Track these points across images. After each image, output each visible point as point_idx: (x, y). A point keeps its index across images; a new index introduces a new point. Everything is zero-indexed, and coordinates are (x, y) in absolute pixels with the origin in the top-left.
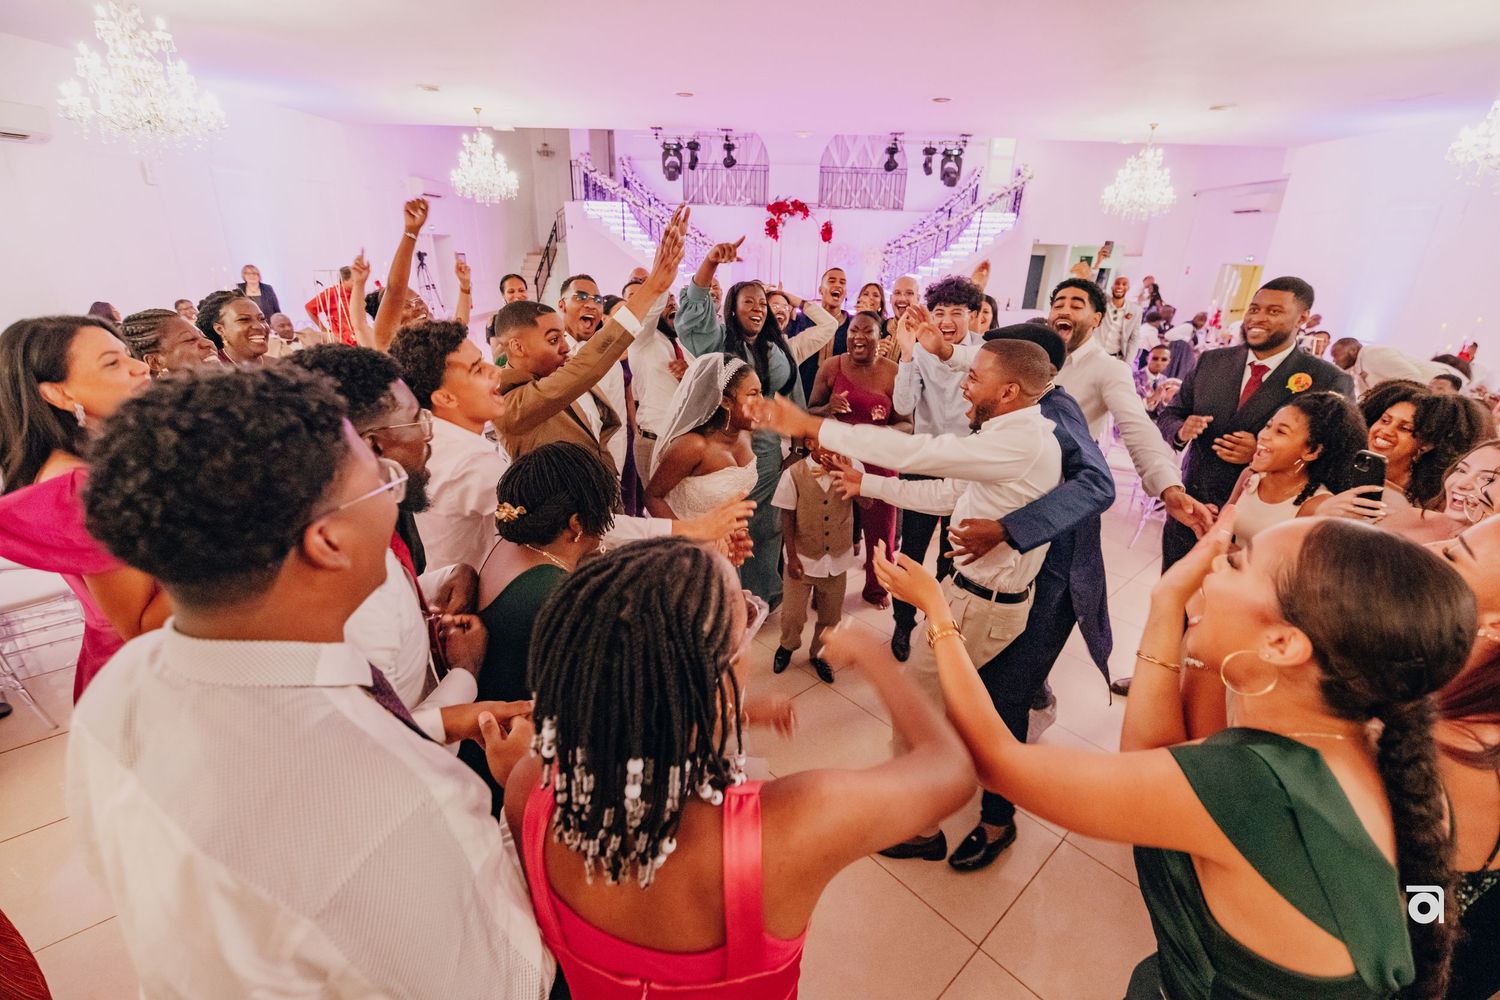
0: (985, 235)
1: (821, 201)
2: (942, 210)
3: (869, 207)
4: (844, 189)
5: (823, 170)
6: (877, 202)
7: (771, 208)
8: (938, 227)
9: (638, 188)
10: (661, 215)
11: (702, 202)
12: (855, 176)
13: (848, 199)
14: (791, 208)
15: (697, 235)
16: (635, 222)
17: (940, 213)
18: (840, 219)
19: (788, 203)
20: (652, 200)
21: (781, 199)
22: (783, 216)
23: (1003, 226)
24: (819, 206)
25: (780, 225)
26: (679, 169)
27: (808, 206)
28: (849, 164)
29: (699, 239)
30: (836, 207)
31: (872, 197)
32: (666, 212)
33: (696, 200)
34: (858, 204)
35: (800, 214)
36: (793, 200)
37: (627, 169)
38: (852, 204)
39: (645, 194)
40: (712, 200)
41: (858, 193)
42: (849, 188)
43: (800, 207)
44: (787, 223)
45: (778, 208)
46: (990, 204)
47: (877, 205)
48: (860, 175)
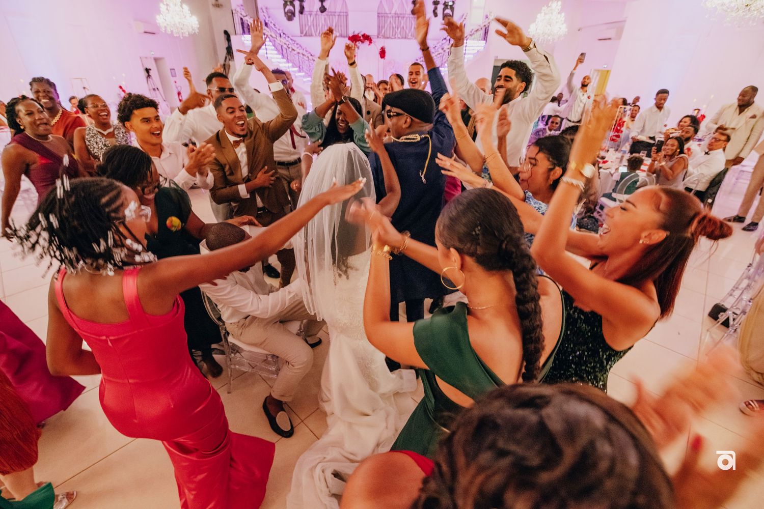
0: (469, 54)
1: (379, 34)
2: (445, 39)
3: (405, 38)
4: (391, 26)
5: (379, 16)
6: (410, 35)
7: (350, 38)
8: (443, 49)
9: (273, 26)
10: (287, 43)
11: (311, 35)
12: (397, 18)
13: (394, 33)
14: (362, 38)
15: (309, 55)
16: (273, 48)
17: (444, 41)
18: (389, 45)
19: (360, 35)
20: (282, 34)
21: (356, 33)
22: (357, 43)
23: (479, 48)
24: (378, 37)
25: (356, 49)
26: (293, 14)
27: (372, 37)
28: (393, 12)
29: (310, 57)
30: (388, 38)
31: (407, 32)
32: (291, 41)
33: (307, 34)
34: (399, 36)
35: (367, 42)
36: (362, 33)
37: (266, 15)
38: (396, 36)
39: (277, 30)
40: (317, 34)
41: (399, 30)
42: (394, 26)
43: (367, 38)
44: (360, 47)
45: (355, 38)
46: (471, 35)
47: (410, 37)
48: (400, 18)
